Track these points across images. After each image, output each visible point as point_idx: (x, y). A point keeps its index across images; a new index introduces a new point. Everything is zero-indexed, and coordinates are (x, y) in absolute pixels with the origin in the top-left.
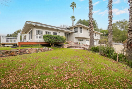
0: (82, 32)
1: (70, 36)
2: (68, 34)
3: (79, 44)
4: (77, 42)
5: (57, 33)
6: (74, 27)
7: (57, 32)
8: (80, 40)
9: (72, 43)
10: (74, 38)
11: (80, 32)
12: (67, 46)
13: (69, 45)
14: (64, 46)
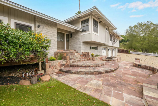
0: (97, 32)
1: (72, 38)
2: (67, 35)
3: (91, 56)
4: (88, 53)
5: (31, 27)
6: (81, 20)
7: (33, 25)
8: (93, 48)
9: (76, 54)
10: (82, 43)
11: (94, 31)
12: (61, 64)
13: (65, 63)
14: (48, 67)
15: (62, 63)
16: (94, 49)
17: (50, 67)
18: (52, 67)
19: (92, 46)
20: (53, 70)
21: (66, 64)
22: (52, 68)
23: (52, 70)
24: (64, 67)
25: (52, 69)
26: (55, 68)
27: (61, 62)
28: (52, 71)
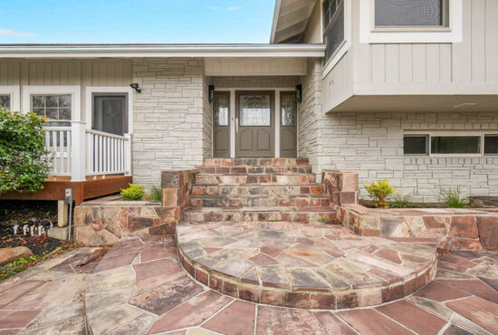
12: (134, 220)
13: (155, 216)
14: (82, 220)
15: (136, 214)
16: (476, 150)
17: (87, 221)
18: (95, 223)
19: (432, 134)
20: (100, 233)
21: (157, 221)
22: (96, 226)
23: (93, 232)
24: (146, 230)
25: (96, 230)
26: (106, 228)
27: (131, 209)
28: (94, 237)
